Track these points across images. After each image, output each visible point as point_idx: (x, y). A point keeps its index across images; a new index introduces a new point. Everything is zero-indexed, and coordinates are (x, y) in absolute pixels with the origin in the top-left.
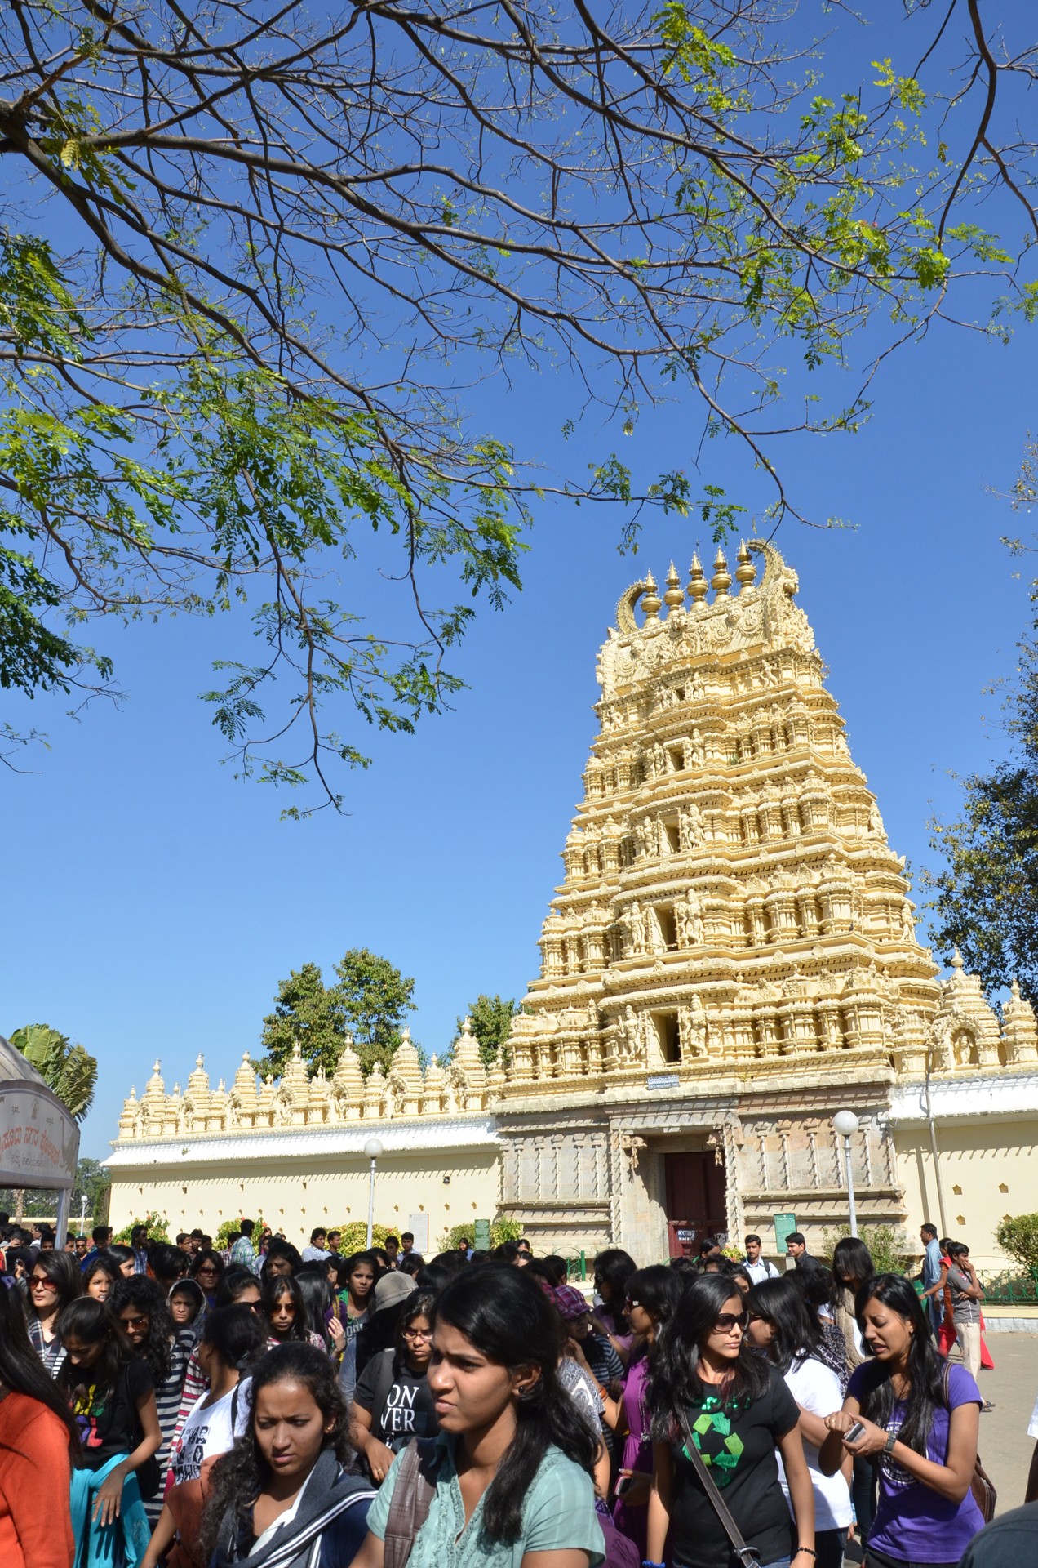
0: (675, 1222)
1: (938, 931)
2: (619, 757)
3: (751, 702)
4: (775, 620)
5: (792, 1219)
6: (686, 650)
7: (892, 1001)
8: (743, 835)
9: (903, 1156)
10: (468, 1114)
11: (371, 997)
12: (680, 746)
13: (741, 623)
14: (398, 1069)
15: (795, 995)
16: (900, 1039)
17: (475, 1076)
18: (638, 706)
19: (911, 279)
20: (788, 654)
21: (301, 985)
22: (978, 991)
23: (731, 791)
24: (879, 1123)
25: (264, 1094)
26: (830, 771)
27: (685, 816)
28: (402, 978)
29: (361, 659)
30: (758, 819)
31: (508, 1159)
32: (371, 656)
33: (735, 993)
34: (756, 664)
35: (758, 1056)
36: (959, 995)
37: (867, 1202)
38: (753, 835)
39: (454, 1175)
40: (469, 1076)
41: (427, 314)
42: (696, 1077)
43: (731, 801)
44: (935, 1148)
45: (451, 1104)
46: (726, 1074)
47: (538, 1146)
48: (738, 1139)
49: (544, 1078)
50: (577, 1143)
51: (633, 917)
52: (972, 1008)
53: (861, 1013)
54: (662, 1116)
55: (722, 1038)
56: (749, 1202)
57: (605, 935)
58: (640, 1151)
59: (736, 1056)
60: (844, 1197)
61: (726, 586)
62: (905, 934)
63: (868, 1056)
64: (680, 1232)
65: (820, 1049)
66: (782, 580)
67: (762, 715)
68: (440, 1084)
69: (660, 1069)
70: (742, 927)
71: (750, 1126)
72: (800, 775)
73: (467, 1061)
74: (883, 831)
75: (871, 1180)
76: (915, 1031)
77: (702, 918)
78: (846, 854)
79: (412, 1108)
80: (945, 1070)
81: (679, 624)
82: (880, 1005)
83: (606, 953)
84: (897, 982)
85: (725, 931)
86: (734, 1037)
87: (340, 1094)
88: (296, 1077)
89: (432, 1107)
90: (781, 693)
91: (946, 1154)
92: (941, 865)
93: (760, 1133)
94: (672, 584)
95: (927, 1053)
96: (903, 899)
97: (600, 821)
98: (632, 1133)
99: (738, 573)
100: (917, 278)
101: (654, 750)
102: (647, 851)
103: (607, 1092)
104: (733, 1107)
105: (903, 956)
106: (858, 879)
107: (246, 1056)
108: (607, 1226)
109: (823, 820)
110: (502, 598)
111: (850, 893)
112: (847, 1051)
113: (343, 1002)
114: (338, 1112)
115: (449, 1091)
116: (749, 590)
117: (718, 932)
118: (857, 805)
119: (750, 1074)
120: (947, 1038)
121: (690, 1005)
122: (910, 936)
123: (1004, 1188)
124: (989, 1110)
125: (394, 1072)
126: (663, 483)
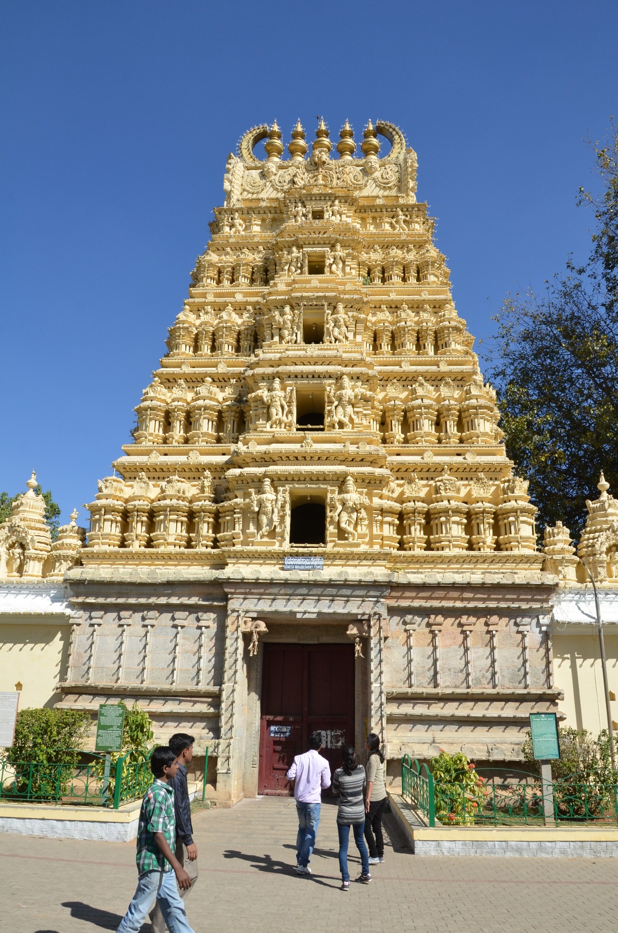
2: (242, 257)
6: (322, 183)
10: (25, 579)
12: (321, 254)
13: (376, 176)
17: (39, 538)
24: (539, 625)
27: (331, 312)
30: (394, 334)
31: (79, 637)
33: (385, 483)
34: (391, 211)
35: (403, 548)
37: (525, 704)
40: (30, 536)
42: (343, 562)
43: (368, 314)
44: (587, 655)
46: (375, 562)
47: (123, 622)
48: (384, 630)
50: (177, 622)
51: (273, 393)
54: (297, 601)
56: (392, 698)
58: (260, 637)
61: (352, 150)
63: (529, 560)
64: (273, 728)
65: (472, 548)
67: (396, 252)
71: (396, 619)
75: (528, 681)
77: (354, 406)
81: (319, 159)
83: (220, 429)
85: (369, 424)
86: (382, 527)
90: (414, 239)
93: (408, 627)
94: (299, 135)
97: (219, 308)
98: (255, 615)
101: (291, 252)
103: (229, 569)
104: (384, 597)
112: (501, 553)
117: (365, 423)
119: (398, 565)
121: (343, 487)
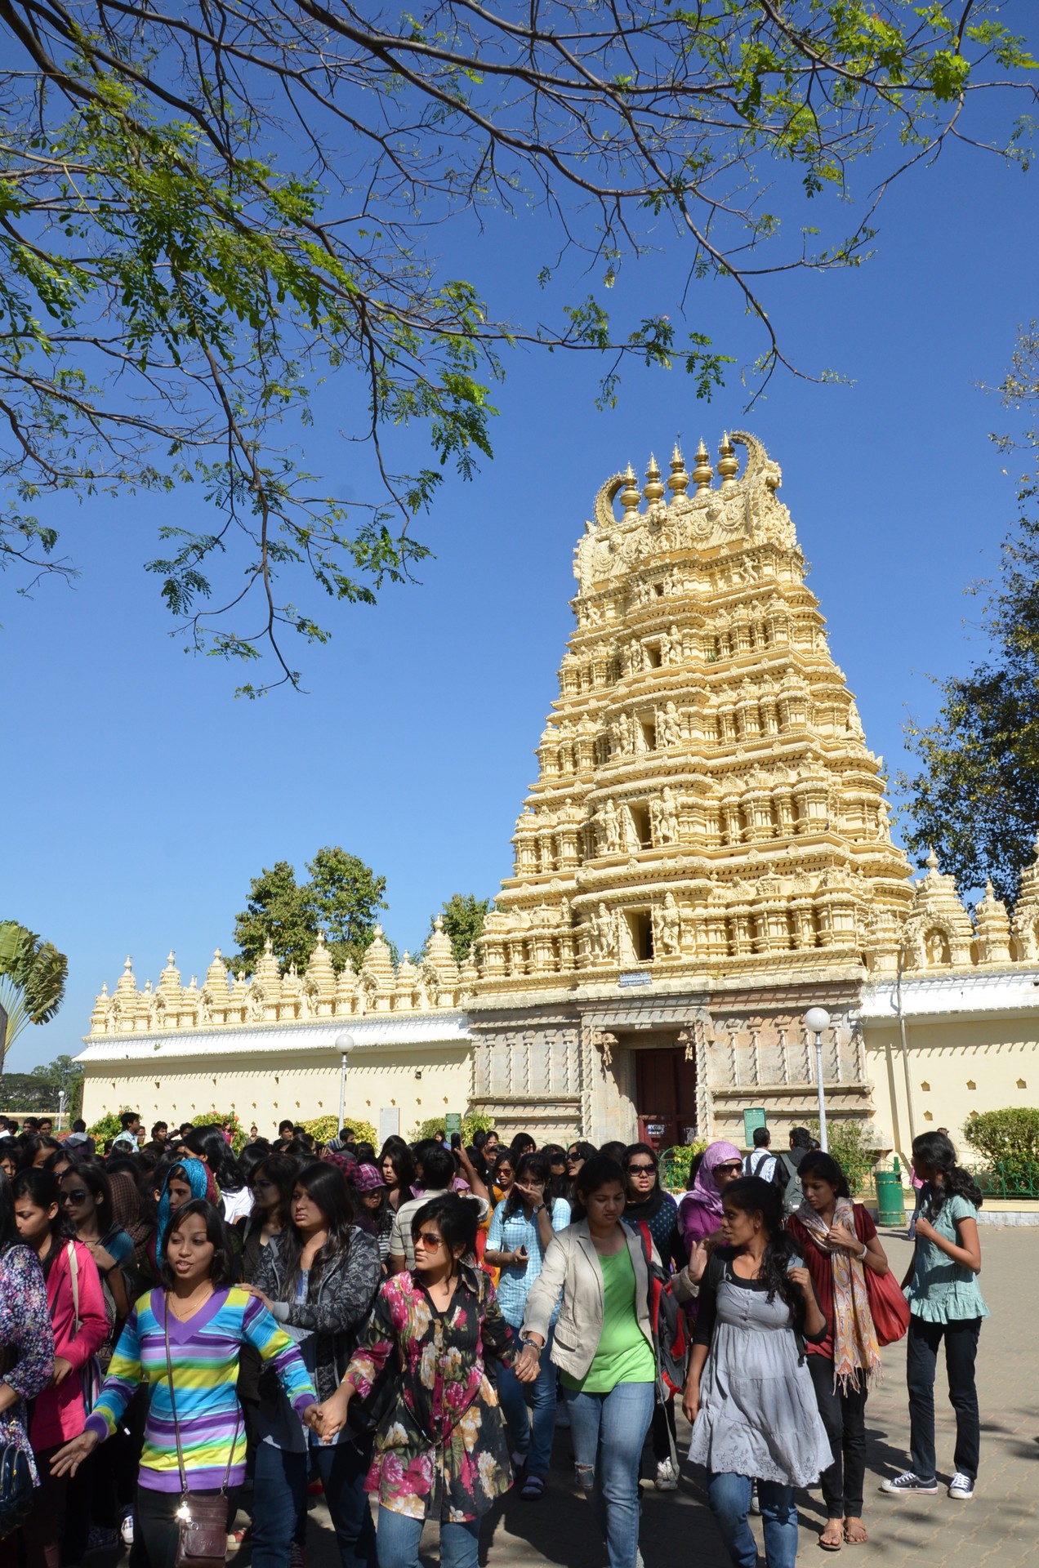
0: (646, 1117)
1: (913, 833)
2: (595, 654)
3: (730, 598)
4: (757, 515)
5: (761, 1113)
6: (665, 545)
7: (866, 901)
8: (720, 734)
9: (873, 1053)
10: (440, 1011)
11: (343, 896)
12: (658, 643)
13: (722, 517)
14: (370, 966)
15: (769, 894)
16: (873, 937)
17: (447, 973)
18: (616, 602)
19: (925, 89)
20: (769, 550)
21: (273, 884)
22: (952, 891)
23: (708, 688)
24: (849, 1020)
25: (235, 991)
26: (809, 669)
27: (661, 713)
28: (374, 878)
29: (319, 525)
30: (736, 717)
31: (480, 1054)
32: (330, 520)
33: (709, 891)
34: (736, 559)
35: (731, 954)
36: (933, 895)
37: (836, 1098)
38: (730, 734)
39: (426, 1070)
40: (440, 973)
41: (395, 154)
42: (669, 975)
43: (708, 699)
44: (905, 1045)
45: (423, 1001)
46: (699, 972)
47: (509, 1042)
48: (709, 1035)
49: (516, 975)
50: (548, 1039)
51: (608, 815)
52: (946, 908)
53: (834, 912)
54: (634, 1013)
55: (695, 937)
56: (718, 1097)
57: (579, 833)
58: (612, 1047)
59: (708, 954)
60: (814, 1093)
61: (708, 479)
62: (881, 834)
63: (841, 955)
64: (650, 1127)
65: (793, 947)
66: (765, 474)
67: (742, 612)
68: (412, 981)
69: (633, 966)
70: (717, 826)
71: (721, 1023)
72: (779, 673)
73: (440, 958)
74: (861, 731)
75: (840, 1076)
76: (888, 930)
77: (677, 816)
78: (824, 753)
79: (383, 1005)
80: (917, 969)
81: (658, 518)
82: (854, 904)
83: (580, 851)
84: (870, 882)
85: (699, 829)
86: (707, 936)
87: (312, 991)
88: (267, 974)
89: (404, 1004)
90: (762, 590)
91: (915, 1051)
92: (917, 768)
93: (730, 1030)
94: (652, 476)
95: (900, 953)
96: (880, 799)
97: (576, 719)
98: (603, 1029)
99: (719, 465)
100: (931, 89)
101: (631, 646)
102: (623, 748)
103: (579, 989)
104: (705, 1004)
105: (878, 856)
106: (834, 779)
107: (218, 953)
108: (577, 1120)
109: (801, 719)
110: (471, 466)
111: (826, 792)
112: (820, 950)
113: (315, 900)
114: (310, 1008)
115: (421, 988)
116: (731, 483)
117: (692, 830)
118: (836, 705)
119: (722, 972)
120: (920, 937)
121: (663, 903)
122: (885, 836)
123: (971, 1085)
124: (960, 1009)
125: (366, 969)
126: (645, 329)
